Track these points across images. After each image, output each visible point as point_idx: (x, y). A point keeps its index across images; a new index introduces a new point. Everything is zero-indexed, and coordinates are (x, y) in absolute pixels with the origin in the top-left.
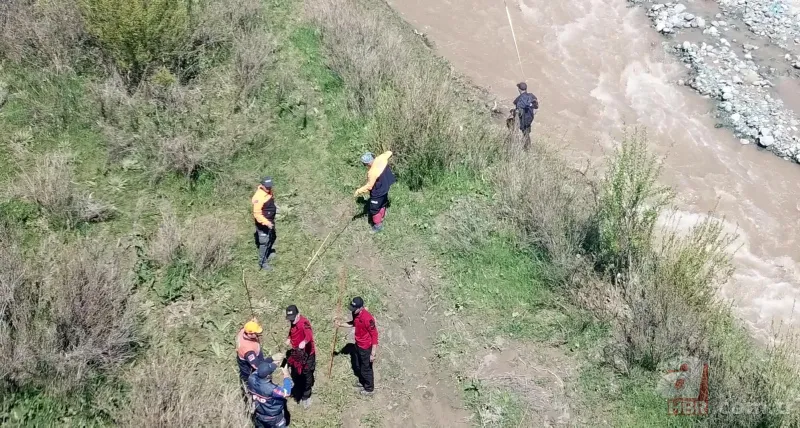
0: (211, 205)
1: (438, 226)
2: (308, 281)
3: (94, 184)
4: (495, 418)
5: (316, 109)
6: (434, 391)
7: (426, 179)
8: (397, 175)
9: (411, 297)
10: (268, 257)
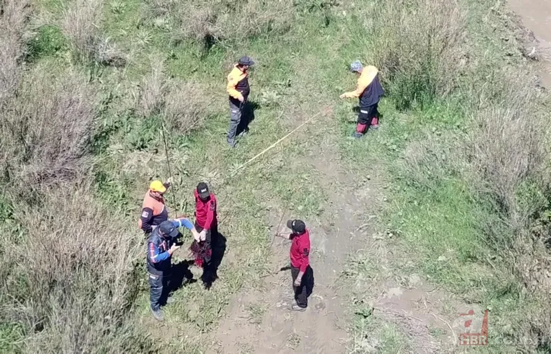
0: (211, 75)
1: (408, 152)
2: (262, 166)
3: (125, 33)
4: (369, 348)
5: (344, 13)
6: (327, 304)
7: (414, 104)
8: (388, 92)
9: (351, 211)
10: (238, 133)
